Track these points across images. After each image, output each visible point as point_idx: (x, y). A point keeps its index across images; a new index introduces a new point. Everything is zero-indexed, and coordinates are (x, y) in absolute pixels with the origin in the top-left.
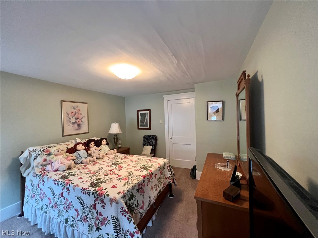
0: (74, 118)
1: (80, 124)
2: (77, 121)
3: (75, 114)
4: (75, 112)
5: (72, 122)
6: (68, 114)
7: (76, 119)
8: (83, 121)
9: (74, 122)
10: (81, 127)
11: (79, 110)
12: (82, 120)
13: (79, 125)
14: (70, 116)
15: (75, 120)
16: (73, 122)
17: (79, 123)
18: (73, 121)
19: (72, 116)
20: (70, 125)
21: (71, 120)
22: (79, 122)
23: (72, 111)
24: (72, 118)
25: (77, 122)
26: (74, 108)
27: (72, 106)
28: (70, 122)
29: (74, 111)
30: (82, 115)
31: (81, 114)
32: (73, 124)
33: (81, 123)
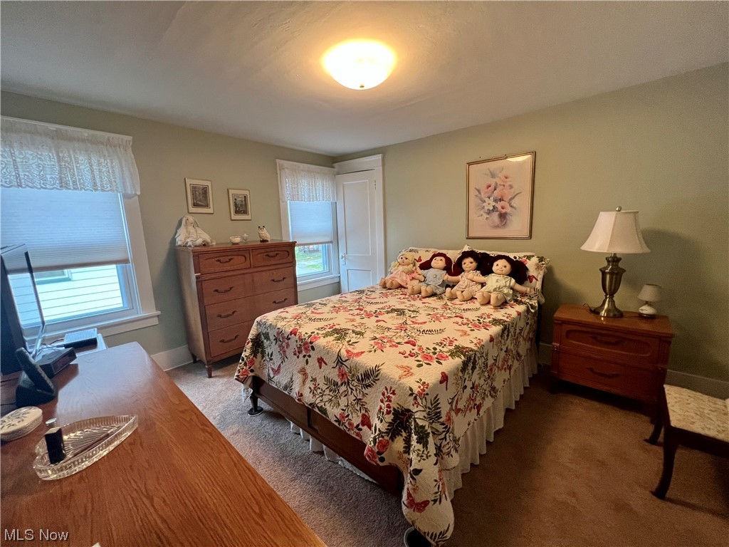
0: (492, 198)
1: (506, 213)
2: (499, 205)
3: (495, 189)
4: (496, 184)
5: (486, 208)
6: (479, 191)
7: (495, 201)
8: (514, 205)
9: (491, 208)
10: (508, 222)
11: (506, 178)
12: (513, 203)
13: (503, 216)
14: (482, 194)
15: (494, 204)
16: (489, 210)
17: (504, 211)
18: (489, 204)
19: (487, 195)
20: (482, 215)
21: (484, 204)
22: (503, 208)
23: (489, 183)
24: (487, 199)
25: (500, 208)
26: (493, 176)
27: (489, 169)
28: (483, 208)
29: (493, 182)
30: (512, 190)
31: (511, 187)
32: (489, 212)
33: (508, 210)
